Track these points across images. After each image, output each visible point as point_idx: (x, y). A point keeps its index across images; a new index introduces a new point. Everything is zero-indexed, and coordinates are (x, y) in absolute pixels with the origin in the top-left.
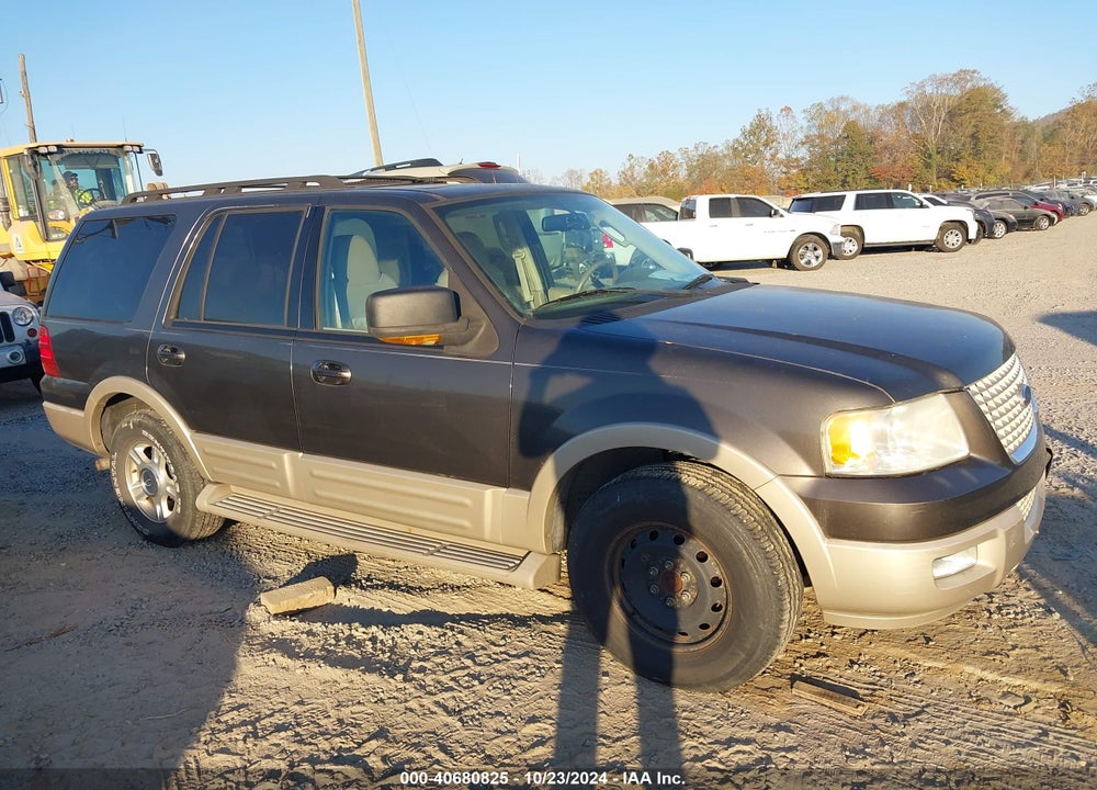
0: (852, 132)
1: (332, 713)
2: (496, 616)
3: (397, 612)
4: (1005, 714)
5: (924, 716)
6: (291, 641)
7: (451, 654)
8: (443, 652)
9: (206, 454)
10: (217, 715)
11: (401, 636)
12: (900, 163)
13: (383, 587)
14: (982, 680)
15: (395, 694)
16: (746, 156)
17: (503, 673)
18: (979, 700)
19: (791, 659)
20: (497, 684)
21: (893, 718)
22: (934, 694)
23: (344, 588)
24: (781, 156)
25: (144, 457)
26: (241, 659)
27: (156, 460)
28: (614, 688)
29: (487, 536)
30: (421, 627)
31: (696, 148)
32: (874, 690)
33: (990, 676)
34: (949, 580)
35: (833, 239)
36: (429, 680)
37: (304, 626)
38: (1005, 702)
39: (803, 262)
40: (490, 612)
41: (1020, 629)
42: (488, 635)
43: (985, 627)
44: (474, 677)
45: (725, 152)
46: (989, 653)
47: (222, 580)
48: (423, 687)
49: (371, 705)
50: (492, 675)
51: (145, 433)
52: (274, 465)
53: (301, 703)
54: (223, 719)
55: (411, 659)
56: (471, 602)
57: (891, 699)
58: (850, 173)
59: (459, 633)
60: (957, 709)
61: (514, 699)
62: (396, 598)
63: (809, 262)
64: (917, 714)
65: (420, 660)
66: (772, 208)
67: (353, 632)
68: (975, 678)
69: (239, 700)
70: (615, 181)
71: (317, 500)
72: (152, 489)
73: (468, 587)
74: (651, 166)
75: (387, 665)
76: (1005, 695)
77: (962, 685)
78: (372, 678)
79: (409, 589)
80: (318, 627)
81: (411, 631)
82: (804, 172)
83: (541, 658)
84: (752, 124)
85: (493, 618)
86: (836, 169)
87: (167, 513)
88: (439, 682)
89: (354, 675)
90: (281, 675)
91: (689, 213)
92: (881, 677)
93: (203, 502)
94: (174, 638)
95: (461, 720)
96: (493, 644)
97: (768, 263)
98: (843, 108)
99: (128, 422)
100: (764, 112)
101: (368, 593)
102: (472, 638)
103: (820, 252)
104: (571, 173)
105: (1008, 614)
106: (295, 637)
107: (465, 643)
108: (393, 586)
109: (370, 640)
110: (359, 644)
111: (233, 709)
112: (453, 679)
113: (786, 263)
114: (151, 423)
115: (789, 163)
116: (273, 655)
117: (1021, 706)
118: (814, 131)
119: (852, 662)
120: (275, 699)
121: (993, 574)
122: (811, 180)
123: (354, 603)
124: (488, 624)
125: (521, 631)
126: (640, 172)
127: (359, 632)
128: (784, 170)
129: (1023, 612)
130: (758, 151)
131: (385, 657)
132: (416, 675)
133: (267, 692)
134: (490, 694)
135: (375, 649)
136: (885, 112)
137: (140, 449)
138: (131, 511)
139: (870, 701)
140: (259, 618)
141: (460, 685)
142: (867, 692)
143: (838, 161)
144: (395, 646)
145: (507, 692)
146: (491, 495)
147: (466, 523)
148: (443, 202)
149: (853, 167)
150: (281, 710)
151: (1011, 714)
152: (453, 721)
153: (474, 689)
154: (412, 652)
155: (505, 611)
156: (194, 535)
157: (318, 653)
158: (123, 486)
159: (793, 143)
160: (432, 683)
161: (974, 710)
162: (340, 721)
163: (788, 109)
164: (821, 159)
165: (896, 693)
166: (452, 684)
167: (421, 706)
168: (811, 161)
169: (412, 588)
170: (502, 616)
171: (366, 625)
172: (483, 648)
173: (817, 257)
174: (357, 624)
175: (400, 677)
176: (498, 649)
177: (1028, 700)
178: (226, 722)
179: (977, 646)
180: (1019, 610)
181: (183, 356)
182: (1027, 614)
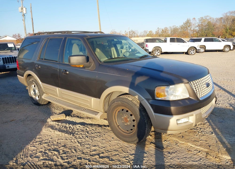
0: (209, 24)
1: (57, 141)
2: (96, 124)
3: (77, 122)
4: (194, 154)
5: (176, 153)
6: (54, 126)
7: (84, 131)
8: (83, 131)
9: (44, 87)
10: (35, 139)
11: (76, 127)
12: (220, 31)
13: (76, 117)
14: (191, 146)
15: (70, 138)
16: (184, 29)
17: (93, 136)
18: (189, 151)
19: (152, 139)
20: (90, 138)
21: (169, 153)
22: (180, 149)
23: (68, 116)
24: (192, 29)
25: (34, 87)
26: (43, 129)
27: (36, 88)
28: (113, 141)
29: (92, 108)
30: (80, 125)
31: (173, 27)
32: (167, 147)
33: (193, 146)
34: (181, 124)
35: (197, 48)
36: (78, 136)
37: (57, 123)
38: (194, 152)
39: (190, 53)
40: (95, 124)
41: (204, 136)
42: (93, 128)
43: (196, 135)
44: (86, 136)
45: (180, 28)
46: (195, 141)
47: (46, 113)
48: (76, 137)
49: (64, 140)
50: (90, 136)
51: (34, 82)
52: (55, 90)
53: (51, 138)
54: (36, 140)
55: (76, 132)
56: (92, 121)
57: (170, 149)
58: (208, 33)
59: (87, 127)
60: (184, 152)
61: (93, 142)
62: (77, 119)
63: (192, 53)
64: (175, 152)
65: (77, 132)
66: (184, 41)
67: (66, 125)
68: (190, 146)
69: (40, 137)
70: (154, 33)
71: (63, 98)
72: (35, 94)
73: (92, 118)
74: (163, 30)
75: (70, 132)
76: (195, 150)
77: (187, 147)
78: (66, 135)
79: (81, 118)
80: (60, 124)
81: (78, 126)
82: (197, 33)
83: (101, 134)
84: (186, 22)
85: (95, 125)
86: (205, 32)
87: (38, 99)
88: (79, 137)
89: (63, 134)
90: (49, 132)
91: (165, 41)
92: (170, 144)
93: (43, 97)
94: (32, 124)
95: (81, 145)
96: (93, 130)
97: (183, 53)
98: (207, 18)
99: (31, 80)
100: (189, 19)
101: (72, 118)
102: (89, 128)
103: (194, 51)
104: (145, 31)
105: (203, 133)
106: (55, 125)
107: (88, 129)
108: (78, 117)
109: (69, 127)
110: (67, 128)
111: (38, 138)
112: (82, 136)
113: (187, 53)
114: (35, 80)
115: (194, 31)
116: (49, 129)
117: (197, 153)
118: (200, 24)
119: (165, 140)
120: (47, 137)
121: (193, 124)
122: (199, 35)
123: (69, 120)
124: (94, 126)
125: (100, 128)
126: (160, 32)
127: (67, 125)
128: (193, 32)
129: (206, 133)
130: (187, 28)
131: (70, 131)
132: (75, 135)
133: (46, 136)
134: (88, 140)
135: (69, 129)
136: (217, 20)
137: (33, 86)
138: (32, 98)
139: (166, 149)
140: (49, 121)
141: (83, 138)
142: (166, 147)
143: (205, 30)
144: (74, 129)
145: (92, 140)
146: (93, 99)
147: (89, 105)
148: (89, 37)
149: (209, 32)
150: (47, 140)
151: (195, 155)
152: (79, 145)
153: (86, 139)
154: (76, 130)
155: (98, 124)
156: (42, 104)
157: (58, 129)
158: (30, 93)
159: (195, 26)
160: (78, 137)
161: (187, 153)
162: (58, 143)
163: (194, 18)
164: (202, 30)
165: (172, 148)
166: (82, 137)
167: (74, 141)
168: (199, 31)
169: (81, 117)
170: (97, 124)
171: (69, 124)
172: (91, 131)
173: (194, 52)
174: (68, 124)
175: (72, 135)
176: (93, 131)
177: (200, 152)
178: (36, 141)
179: (193, 140)
180: (206, 132)
181: (40, 67)
182: (207, 133)
